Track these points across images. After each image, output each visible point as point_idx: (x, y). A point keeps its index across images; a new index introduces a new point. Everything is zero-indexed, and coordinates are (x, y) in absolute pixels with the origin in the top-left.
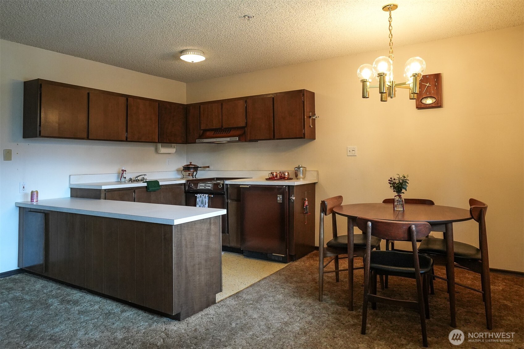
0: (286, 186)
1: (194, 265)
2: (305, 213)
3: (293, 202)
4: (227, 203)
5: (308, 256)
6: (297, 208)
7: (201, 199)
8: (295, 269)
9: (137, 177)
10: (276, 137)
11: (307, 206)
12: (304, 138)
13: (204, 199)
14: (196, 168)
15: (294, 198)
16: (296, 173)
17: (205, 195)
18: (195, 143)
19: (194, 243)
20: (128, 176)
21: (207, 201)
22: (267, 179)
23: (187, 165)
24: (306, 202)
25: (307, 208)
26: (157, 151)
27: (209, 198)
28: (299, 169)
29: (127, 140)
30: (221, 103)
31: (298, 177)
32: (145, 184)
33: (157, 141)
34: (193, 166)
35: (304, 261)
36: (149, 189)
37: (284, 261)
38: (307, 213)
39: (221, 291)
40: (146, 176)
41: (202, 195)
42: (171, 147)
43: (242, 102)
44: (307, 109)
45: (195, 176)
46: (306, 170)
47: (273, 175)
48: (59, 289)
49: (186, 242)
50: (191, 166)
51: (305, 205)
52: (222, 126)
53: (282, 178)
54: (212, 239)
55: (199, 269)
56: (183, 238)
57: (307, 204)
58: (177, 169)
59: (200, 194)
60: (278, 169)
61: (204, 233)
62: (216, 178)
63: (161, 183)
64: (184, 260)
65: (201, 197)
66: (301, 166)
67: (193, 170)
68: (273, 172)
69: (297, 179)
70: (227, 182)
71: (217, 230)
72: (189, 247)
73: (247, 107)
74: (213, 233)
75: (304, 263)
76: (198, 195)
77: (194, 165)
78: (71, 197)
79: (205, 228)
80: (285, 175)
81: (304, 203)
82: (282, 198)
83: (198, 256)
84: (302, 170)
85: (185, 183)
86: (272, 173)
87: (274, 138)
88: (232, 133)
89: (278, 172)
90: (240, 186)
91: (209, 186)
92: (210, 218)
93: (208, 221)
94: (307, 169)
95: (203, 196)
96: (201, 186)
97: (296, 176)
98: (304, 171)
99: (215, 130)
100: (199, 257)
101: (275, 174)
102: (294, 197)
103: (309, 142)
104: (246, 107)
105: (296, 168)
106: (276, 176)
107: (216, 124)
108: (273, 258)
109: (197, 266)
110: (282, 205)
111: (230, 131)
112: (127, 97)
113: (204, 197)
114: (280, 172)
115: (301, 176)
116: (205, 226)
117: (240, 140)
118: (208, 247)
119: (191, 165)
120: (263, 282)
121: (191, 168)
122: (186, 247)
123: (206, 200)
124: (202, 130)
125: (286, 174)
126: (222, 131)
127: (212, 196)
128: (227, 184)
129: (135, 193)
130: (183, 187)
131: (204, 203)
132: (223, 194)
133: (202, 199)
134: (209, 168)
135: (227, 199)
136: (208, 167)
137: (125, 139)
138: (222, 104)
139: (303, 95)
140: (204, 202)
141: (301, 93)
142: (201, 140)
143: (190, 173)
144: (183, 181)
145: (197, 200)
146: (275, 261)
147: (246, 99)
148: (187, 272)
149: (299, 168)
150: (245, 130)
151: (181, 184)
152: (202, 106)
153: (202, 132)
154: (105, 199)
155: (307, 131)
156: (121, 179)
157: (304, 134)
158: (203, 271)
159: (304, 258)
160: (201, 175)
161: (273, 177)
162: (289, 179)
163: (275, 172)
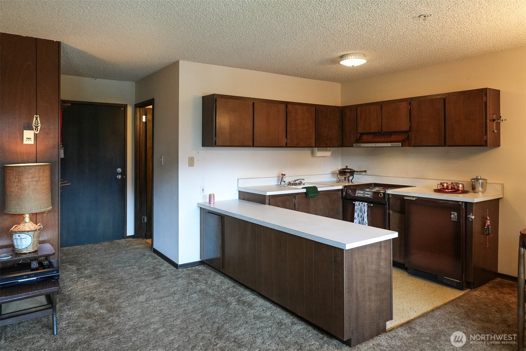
0: (462, 202)
1: (365, 290)
2: (486, 234)
3: (472, 222)
4: (389, 214)
5: (490, 285)
6: (476, 227)
7: (359, 207)
8: (475, 301)
9: (295, 181)
10: (447, 144)
11: (488, 226)
12: (487, 146)
13: (363, 208)
14: (352, 173)
15: (473, 217)
16: (472, 185)
17: (364, 203)
18: (352, 146)
19: (364, 267)
20: (287, 179)
21: (366, 210)
22: (436, 191)
23: (343, 169)
24: (488, 222)
25: (488, 228)
26: (313, 153)
27: (368, 207)
28: (478, 181)
29: (286, 146)
30: (381, 105)
31: (476, 190)
32: (305, 191)
33: (314, 146)
34: (349, 171)
35: (485, 291)
36: (308, 196)
37: (459, 287)
38: (489, 234)
39: (391, 318)
40: (304, 181)
41: (361, 203)
42: (327, 150)
43: (404, 104)
44: (490, 110)
45: (351, 180)
46: (486, 183)
47: (443, 186)
48: (234, 287)
49: (357, 266)
50: (347, 170)
51: (486, 225)
52: (382, 130)
53: (455, 190)
54: (382, 263)
55: (369, 295)
56: (354, 262)
57: (489, 224)
58: (332, 172)
59: (359, 202)
60: (449, 178)
61: (374, 257)
62: (374, 183)
63: (319, 189)
64: (354, 285)
65: (359, 205)
66: (479, 177)
67: (350, 174)
68: (443, 182)
69: (475, 193)
70: (390, 191)
71: (387, 255)
72: (359, 271)
73: (412, 109)
74: (383, 256)
75: (486, 294)
76: (357, 203)
77: (350, 169)
78: (239, 199)
79: (376, 251)
80: (458, 187)
81: (485, 223)
82: (457, 216)
83: (368, 281)
84: (482, 183)
85: (342, 189)
86: (441, 184)
87: (445, 145)
88: (393, 137)
89: (450, 183)
90: (405, 198)
91: (368, 194)
92: (381, 242)
94: (488, 181)
95: (362, 204)
96: (359, 193)
97: (474, 188)
98: (484, 183)
99: (374, 134)
100: (369, 283)
101: (445, 185)
102: (473, 215)
103: (492, 149)
104: (410, 109)
105: (473, 179)
106: (447, 188)
107: (374, 128)
108: (444, 281)
109: (367, 292)
110: (457, 223)
111: (391, 135)
112: (286, 104)
113: (363, 205)
114: (452, 183)
115: (480, 189)
116: (376, 250)
117: (402, 146)
118: (378, 272)
119: (347, 169)
120: (437, 313)
121: (348, 172)
122: (357, 272)
123: (366, 209)
124: (358, 133)
125: (461, 186)
126: (381, 135)
127: (372, 205)
128: (389, 194)
129: (295, 199)
130: (340, 192)
131: (363, 212)
132: (385, 204)
133: (361, 207)
134: (366, 172)
135: (389, 209)
136: (365, 171)
137: (285, 145)
138: (381, 106)
139: (486, 94)
140: (363, 210)
141: (483, 92)
142: (358, 144)
143: (346, 178)
144: (340, 187)
145: (356, 207)
146: (448, 285)
147: (410, 101)
148: (357, 298)
149: (477, 179)
150: (409, 134)
151: (338, 190)
152: (359, 108)
153: (359, 135)
154: (269, 205)
155: (490, 137)
156: (281, 183)
157: (486, 141)
158: (373, 297)
159: (485, 287)
160: (358, 180)
161: (444, 189)
162: (464, 192)
163: (446, 183)
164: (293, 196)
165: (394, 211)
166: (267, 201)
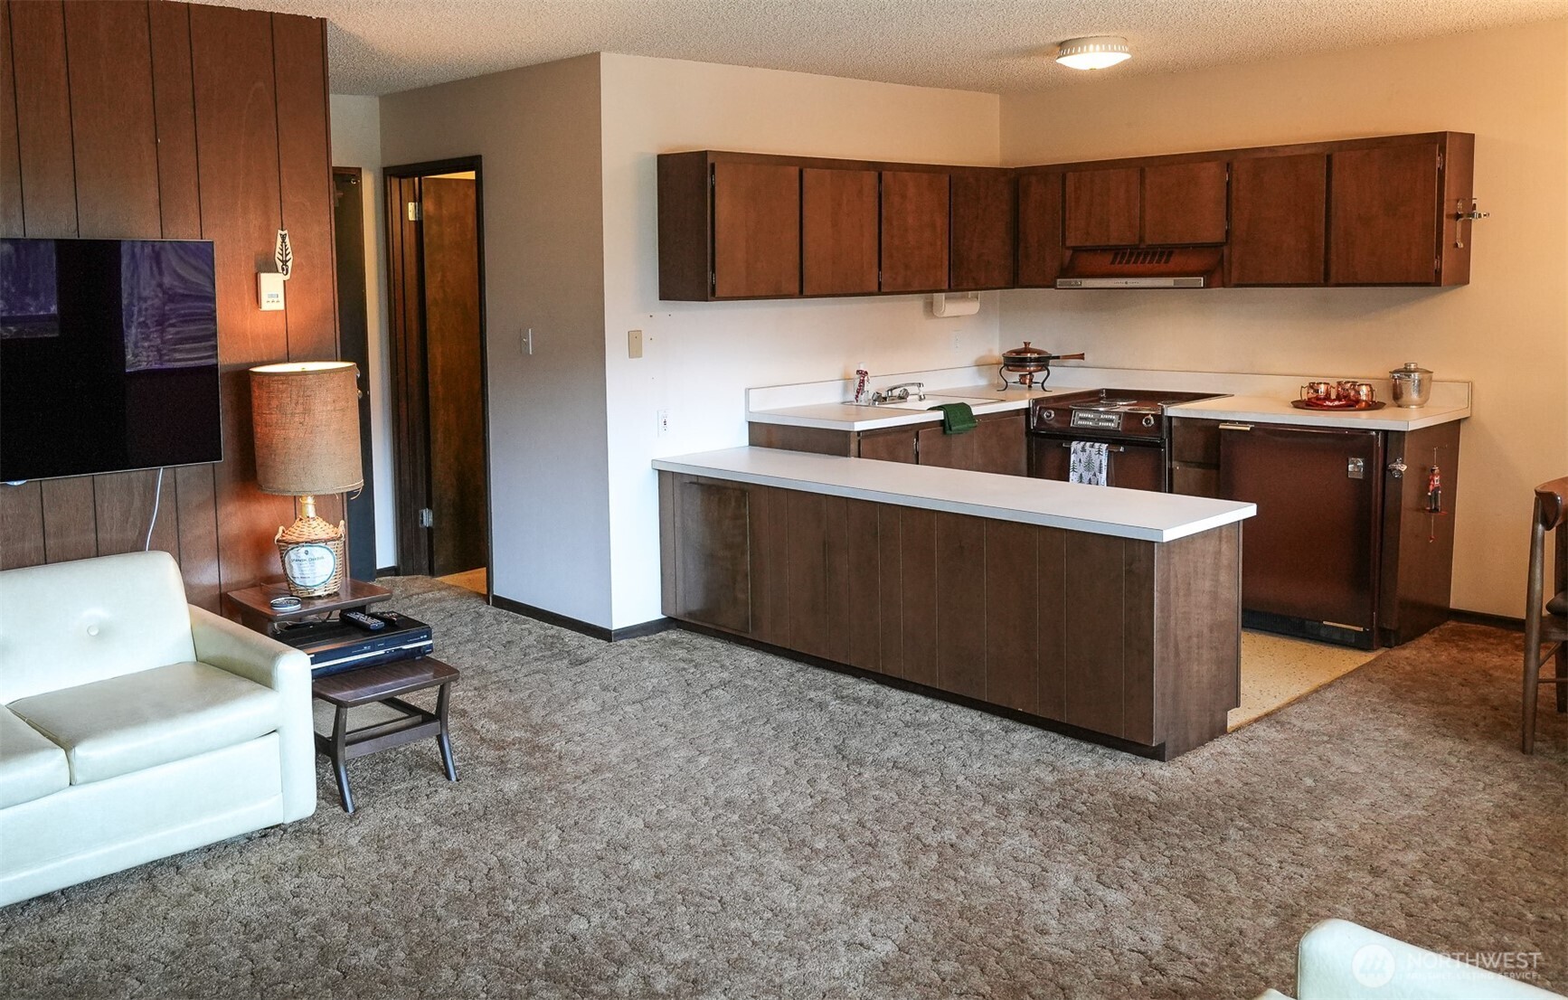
0: (1377, 431)
1: (1190, 637)
2: (1431, 511)
3: (1399, 481)
4: (1171, 470)
5: (1436, 635)
6: (1409, 495)
7: (1084, 457)
8: (1408, 668)
9: (891, 390)
10: (1333, 280)
11: (1436, 489)
12: (1440, 285)
13: (1095, 458)
14: (1043, 361)
15: (1404, 468)
16: (1395, 386)
17: (1097, 445)
18: (1054, 286)
19: (1190, 584)
20: (871, 388)
21: (1105, 463)
22: (1298, 405)
23: (1018, 352)
24: (1436, 478)
25: (1436, 494)
26: (930, 308)
27: (1110, 453)
28: (1409, 376)
29: (880, 292)
30: (1141, 167)
31: (1404, 399)
32: (940, 415)
33: (946, 287)
34: (1036, 355)
35: (1427, 649)
36: (950, 429)
37: (1361, 643)
38: (1436, 510)
39: (1238, 705)
40: (922, 388)
41: (1088, 444)
42: (964, 298)
43: (1212, 169)
44: (1450, 191)
45: (1043, 384)
46: (1431, 379)
47: (1317, 391)
49: (1177, 582)
50: (1029, 355)
51: (1431, 488)
52: (1141, 239)
53: (1349, 402)
54: (1223, 577)
55: (1199, 648)
56: (1172, 573)
57: (1437, 483)
58: (976, 361)
59: (1082, 443)
60: (1332, 370)
61: (1208, 561)
62: (1107, 390)
63: (976, 411)
64: (1172, 623)
65: (1083, 450)
66: (1413, 366)
67: (1037, 366)
68: (1316, 380)
69: (1399, 406)
70: (1173, 411)
71: (1232, 554)
72: (1181, 594)
73: (1234, 184)
74: (1225, 562)
75: (1428, 655)
76: (1075, 445)
77: (1039, 352)
78: (750, 444)
79: (1211, 549)
80: (1358, 393)
81: (1429, 481)
82: (1365, 467)
83: (1197, 617)
84: (1419, 381)
85: (1027, 410)
86: (1312, 386)
87: (1326, 282)
88: (1177, 261)
89: (1333, 383)
90: (1220, 427)
91: (1109, 416)
92: (1220, 528)
93: (1217, 532)
94: (1435, 376)
95: (1092, 446)
96: (1082, 419)
97: (1397, 395)
98: (1425, 382)
99: (1118, 252)
100: (1198, 619)
101: (1322, 388)
102: (1402, 463)
103: (1451, 289)
104: (1228, 183)
105: (1396, 372)
106: (1328, 395)
107: (1118, 234)
108: (1323, 633)
109: (1195, 640)
110: (1363, 485)
111: (1170, 254)
112: (879, 168)
113: (1094, 451)
114: (1339, 383)
115: (1415, 396)
116: (1211, 546)
117: (1207, 286)
118: (1215, 596)
119: (1027, 350)
120: (1329, 695)
121: (1031, 360)
122: (1177, 594)
123: (1103, 461)
124: (1068, 248)
125: (1364, 390)
126: (1139, 254)
127: (1122, 449)
128: (1170, 418)
129: (917, 440)
130: (1023, 417)
131: (1097, 469)
132: (1159, 446)
133: (1090, 456)
134: (1083, 359)
135: (1171, 460)
136: (1081, 357)
137: (875, 288)
138: (1142, 170)
139: (1443, 150)
140: (1097, 464)
141: (1435, 142)
142: (1073, 281)
143: (1025, 375)
144: (1024, 404)
145: (1073, 457)
146: (1332, 643)
147: (1228, 160)
148: (1177, 654)
149: (1407, 371)
150: (1222, 256)
151: (1017, 412)
152: (1070, 176)
153: (1069, 253)
154: (859, 457)
155: (1447, 263)
156: (857, 396)
157: (1438, 273)
158: (1206, 654)
159: (1426, 640)
160: (1063, 381)
161: (1318, 398)
162: (1373, 406)
163: (1325, 383)
164: (913, 433)
165: (1185, 462)
166: (854, 446)
